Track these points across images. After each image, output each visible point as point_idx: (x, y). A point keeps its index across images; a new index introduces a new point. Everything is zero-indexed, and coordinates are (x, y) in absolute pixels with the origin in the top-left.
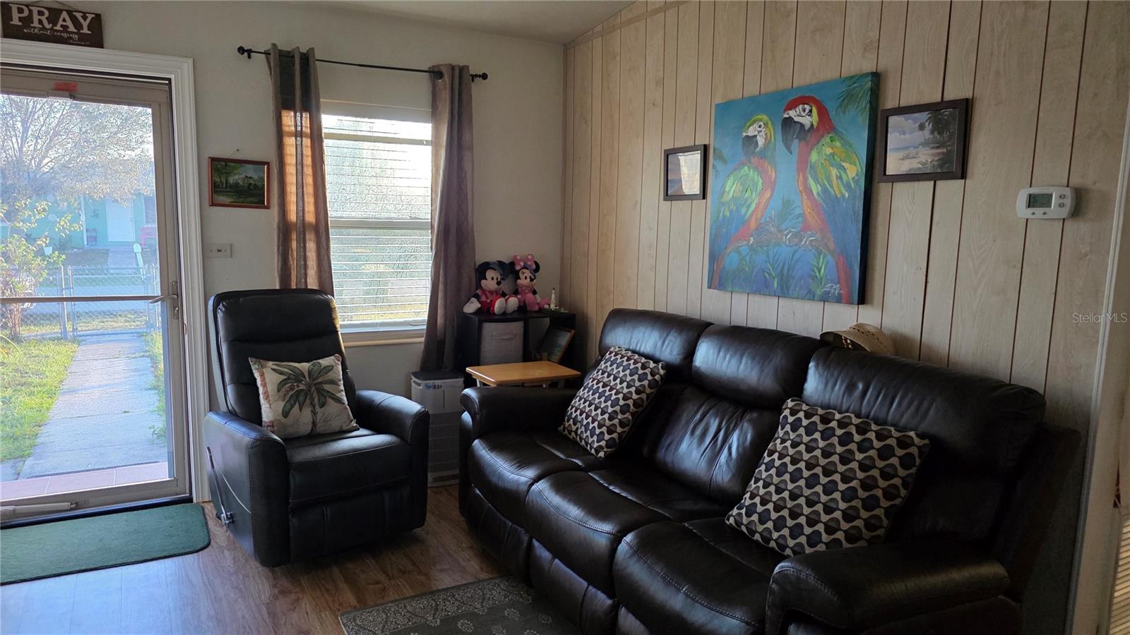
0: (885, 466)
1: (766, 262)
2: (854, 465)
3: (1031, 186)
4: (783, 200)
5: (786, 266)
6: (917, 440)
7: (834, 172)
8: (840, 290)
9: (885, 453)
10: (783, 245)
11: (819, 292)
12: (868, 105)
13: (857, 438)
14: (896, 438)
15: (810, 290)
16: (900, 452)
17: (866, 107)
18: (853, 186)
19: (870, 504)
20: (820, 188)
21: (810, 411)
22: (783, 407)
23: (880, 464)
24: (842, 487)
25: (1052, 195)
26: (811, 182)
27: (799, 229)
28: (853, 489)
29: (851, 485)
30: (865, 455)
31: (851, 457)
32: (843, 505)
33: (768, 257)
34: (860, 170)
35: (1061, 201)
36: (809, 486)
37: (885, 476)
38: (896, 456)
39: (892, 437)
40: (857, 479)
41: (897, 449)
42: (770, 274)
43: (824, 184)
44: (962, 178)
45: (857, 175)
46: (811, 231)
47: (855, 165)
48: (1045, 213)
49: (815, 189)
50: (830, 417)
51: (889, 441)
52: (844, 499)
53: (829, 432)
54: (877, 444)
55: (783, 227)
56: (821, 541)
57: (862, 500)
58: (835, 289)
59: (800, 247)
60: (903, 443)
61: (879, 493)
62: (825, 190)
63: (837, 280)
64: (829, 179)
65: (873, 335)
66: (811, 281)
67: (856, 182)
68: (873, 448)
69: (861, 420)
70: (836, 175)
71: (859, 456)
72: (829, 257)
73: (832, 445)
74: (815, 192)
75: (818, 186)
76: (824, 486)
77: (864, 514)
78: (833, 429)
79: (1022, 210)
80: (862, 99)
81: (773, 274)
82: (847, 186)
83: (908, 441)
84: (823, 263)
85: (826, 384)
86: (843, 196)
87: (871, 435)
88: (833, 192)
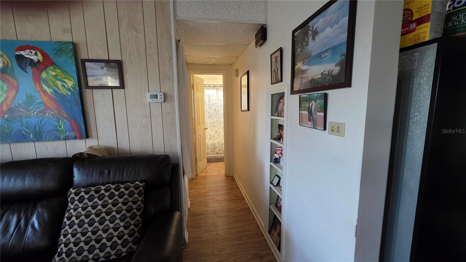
0: (133, 199)
1: (22, 126)
2: (120, 205)
3: (149, 92)
4: (27, 95)
5: (37, 127)
6: (141, 185)
7: (59, 83)
8: (75, 134)
9: (131, 194)
10: (33, 117)
11: (62, 136)
12: (73, 56)
13: (116, 193)
14: (133, 187)
15: (56, 136)
16: (136, 191)
17: (72, 56)
18: (72, 90)
19: (133, 217)
20: (52, 90)
21: (87, 190)
22: (68, 194)
23: (131, 199)
24: (118, 216)
25: (157, 95)
26: (45, 87)
27: (42, 109)
28: (124, 215)
29: (122, 213)
30: (123, 199)
31: (117, 202)
32: (122, 224)
33: (22, 123)
34: (75, 83)
35: (161, 97)
36: (101, 224)
37: (134, 203)
38: (136, 193)
39: (131, 187)
40: (124, 210)
41: (135, 191)
42: (26, 132)
43: (54, 88)
44: (123, 89)
45: (73, 85)
46: (50, 110)
47: (72, 81)
48: (157, 101)
49: (49, 90)
50: (99, 189)
51: (131, 189)
52: (121, 221)
53: (102, 196)
54: (126, 192)
55: (30, 108)
56: (118, 245)
57: (129, 217)
58: (72, 134)
59: (45, 118)
60: (136, 188)
61: (135, 211)
62: (55, 91)
63: (72, 129)
64: (57, 86)
65: (99, 149)
66: (56, 132)
67: (74, 88)
68: (125, 194)
69: (115, 185)
70: (61, 85)
71: (121, 200)
72: (65, 121)
73: (106, 201)
74: (49, 92)
75: (50, 89)
76: (109, 220)
77: (133, 222)
78: (103, 194)
79: (148, 99)
80: (69, 53)
81: (29, 132)
82: (69, 90)
83: (138, 186)
84: (62, 124)
85: (88, 176)
86: (68, 94)
87: (122, 190)
88: (61, 92)
